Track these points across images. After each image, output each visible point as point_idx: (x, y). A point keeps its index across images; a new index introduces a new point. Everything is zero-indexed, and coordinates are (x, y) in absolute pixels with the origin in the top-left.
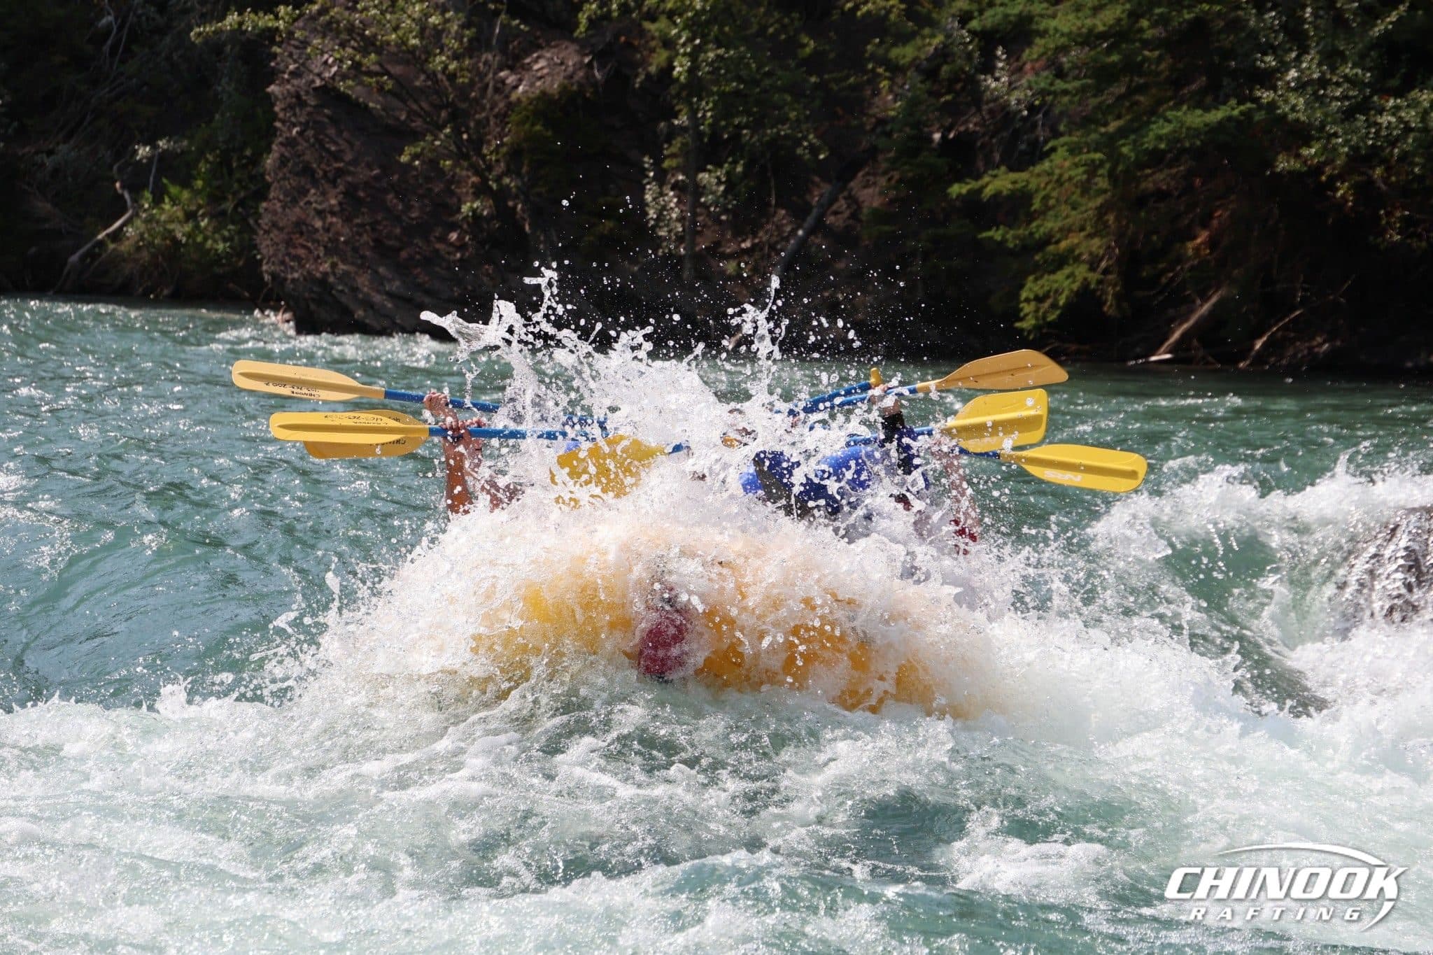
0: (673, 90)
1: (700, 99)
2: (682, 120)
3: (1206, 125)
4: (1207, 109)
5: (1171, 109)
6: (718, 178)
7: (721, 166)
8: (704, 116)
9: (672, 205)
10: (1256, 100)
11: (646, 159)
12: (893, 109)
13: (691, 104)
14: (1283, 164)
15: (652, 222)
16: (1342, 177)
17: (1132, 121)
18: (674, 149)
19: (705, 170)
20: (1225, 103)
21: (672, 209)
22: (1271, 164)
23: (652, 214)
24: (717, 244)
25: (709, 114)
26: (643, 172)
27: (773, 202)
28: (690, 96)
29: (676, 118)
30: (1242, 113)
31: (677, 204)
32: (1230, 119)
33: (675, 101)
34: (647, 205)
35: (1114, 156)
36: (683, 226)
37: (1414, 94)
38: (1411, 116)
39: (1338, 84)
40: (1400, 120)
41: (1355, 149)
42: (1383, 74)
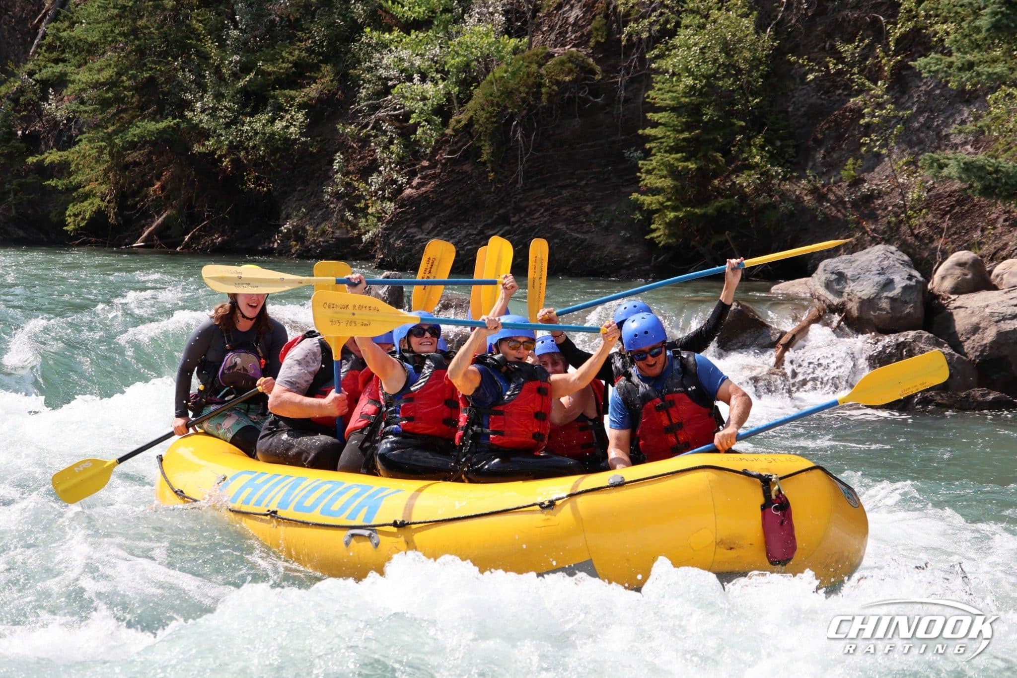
3: (157, 129)
4: (157, 122)
5: (139, 121)
10: (182, 117)
14: (197, 148)
16: (225, 156)
17: (120, 126)
20: (166, 118)
22: (191, 149)
30: (175, 124)
32: (169, 126)
35: (112, 145)
37: (258, 116)
38: (258, 126)
39: (222, 110)
40: (252, 128)
41: (231, 142)
42: (244, 105)
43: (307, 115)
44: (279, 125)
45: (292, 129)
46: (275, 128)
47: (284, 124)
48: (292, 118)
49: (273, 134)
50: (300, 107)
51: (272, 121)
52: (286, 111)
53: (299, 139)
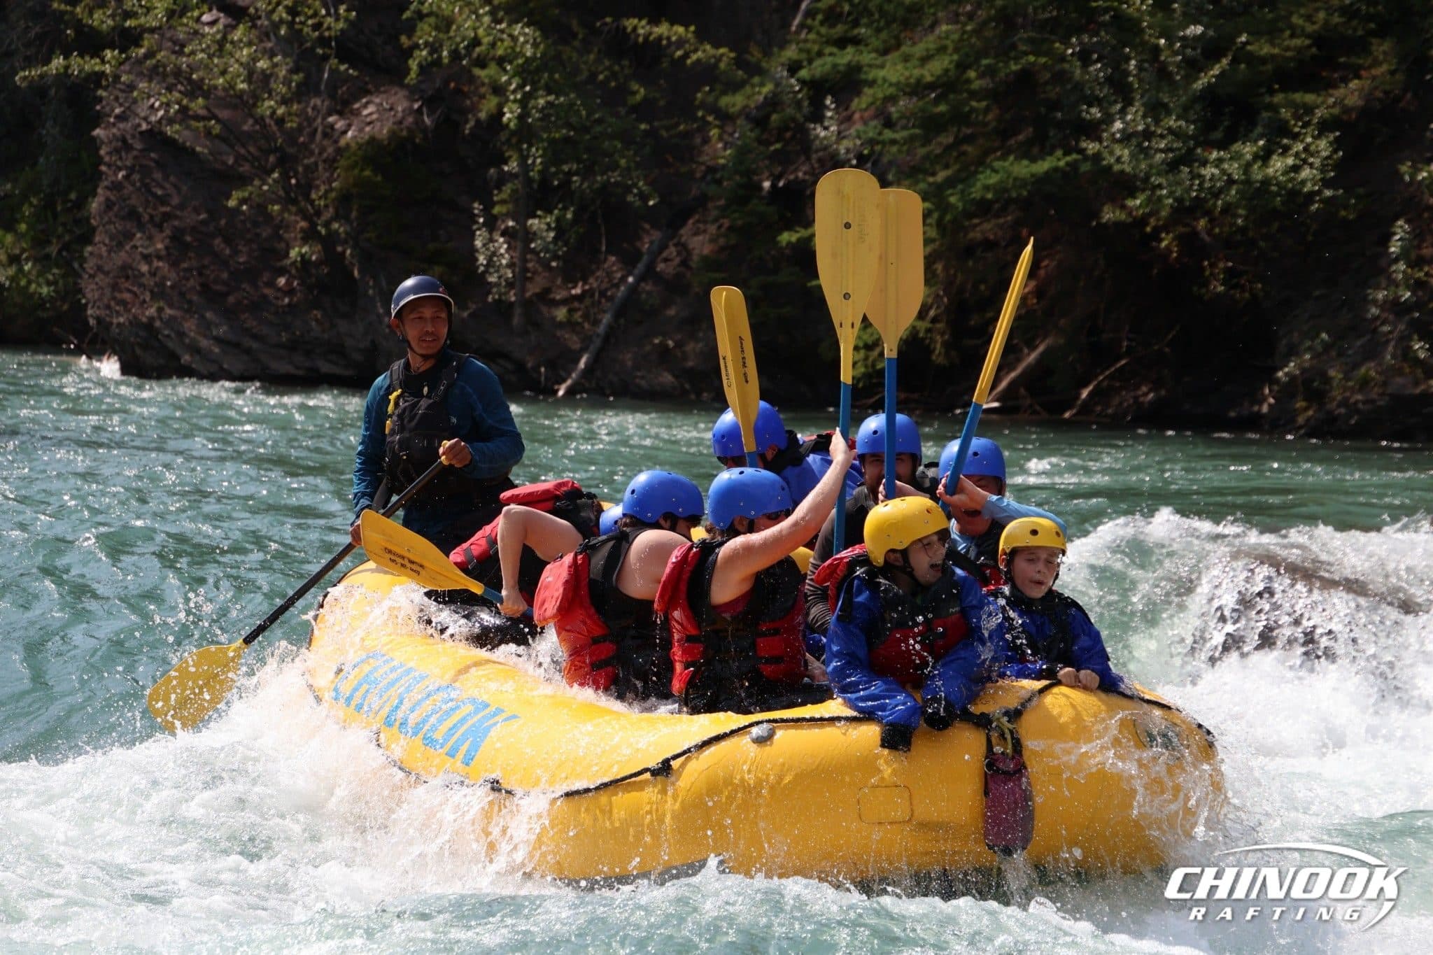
0: (503, 136)
1: (530, 146)
2: (512, 166)
3: (1033, 175)
4: (1033, 160)
5: (998, 159)
6: (548, 224)
7: (551, 212)
8: (534, 162)
9: (502, 251)
10: (1082, 151)
11: (476, 205)
12: (723, 157)
13: (521, 150)
14: (1109, 215)
15: (482, 269)
16: (1166, 228)
17: (959, 170)
18: (504, 196)
19: (534, 216)
20: (1051, 154)
21: (502, 255)
22: (1096, 214)
23: (482, 259)
24: (547, 291)
25: (539, 161)
26: (473, 218)
27: (604, 248)
28: (520, 142)
29: (506, 163)
30: (1068, 164)
31: (507, 250)
32: (1056, 169)
33: (505, 148)
34: (477, 251)
35: (944, 207)
36: (513, 272)
37: (1237, 146)
38: (1234, 169)
39: (1162, 136)
40: (1223, 172)
41: (1179, 200)
42: (1207, 126)
43: (1337, 144)
44: (1278, 165)
45: (1306, 173)
46: (1270, 171)
47: (1290, 161)
48: (1306, 149)
49: (1266, 182)
50: (1324, 127)
51: (1264, 157)
52: (1295, 137)
53: (1319, 192)
